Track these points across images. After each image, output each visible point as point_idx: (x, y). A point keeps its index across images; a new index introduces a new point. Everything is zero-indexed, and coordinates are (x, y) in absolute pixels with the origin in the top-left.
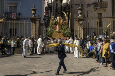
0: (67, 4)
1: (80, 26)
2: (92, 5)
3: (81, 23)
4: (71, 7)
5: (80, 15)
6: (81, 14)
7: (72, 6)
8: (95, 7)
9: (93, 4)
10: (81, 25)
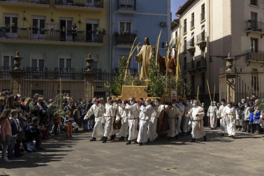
0: (201, 57)
1: (230, 86)
2: (242, 57)
3: (230, 80)
4: (208, 60)
5: (229, 70)
6: (230, 67)
7: (211, 59)
8: (247, 59)
9: (243, 55)
10: (230, 84)
